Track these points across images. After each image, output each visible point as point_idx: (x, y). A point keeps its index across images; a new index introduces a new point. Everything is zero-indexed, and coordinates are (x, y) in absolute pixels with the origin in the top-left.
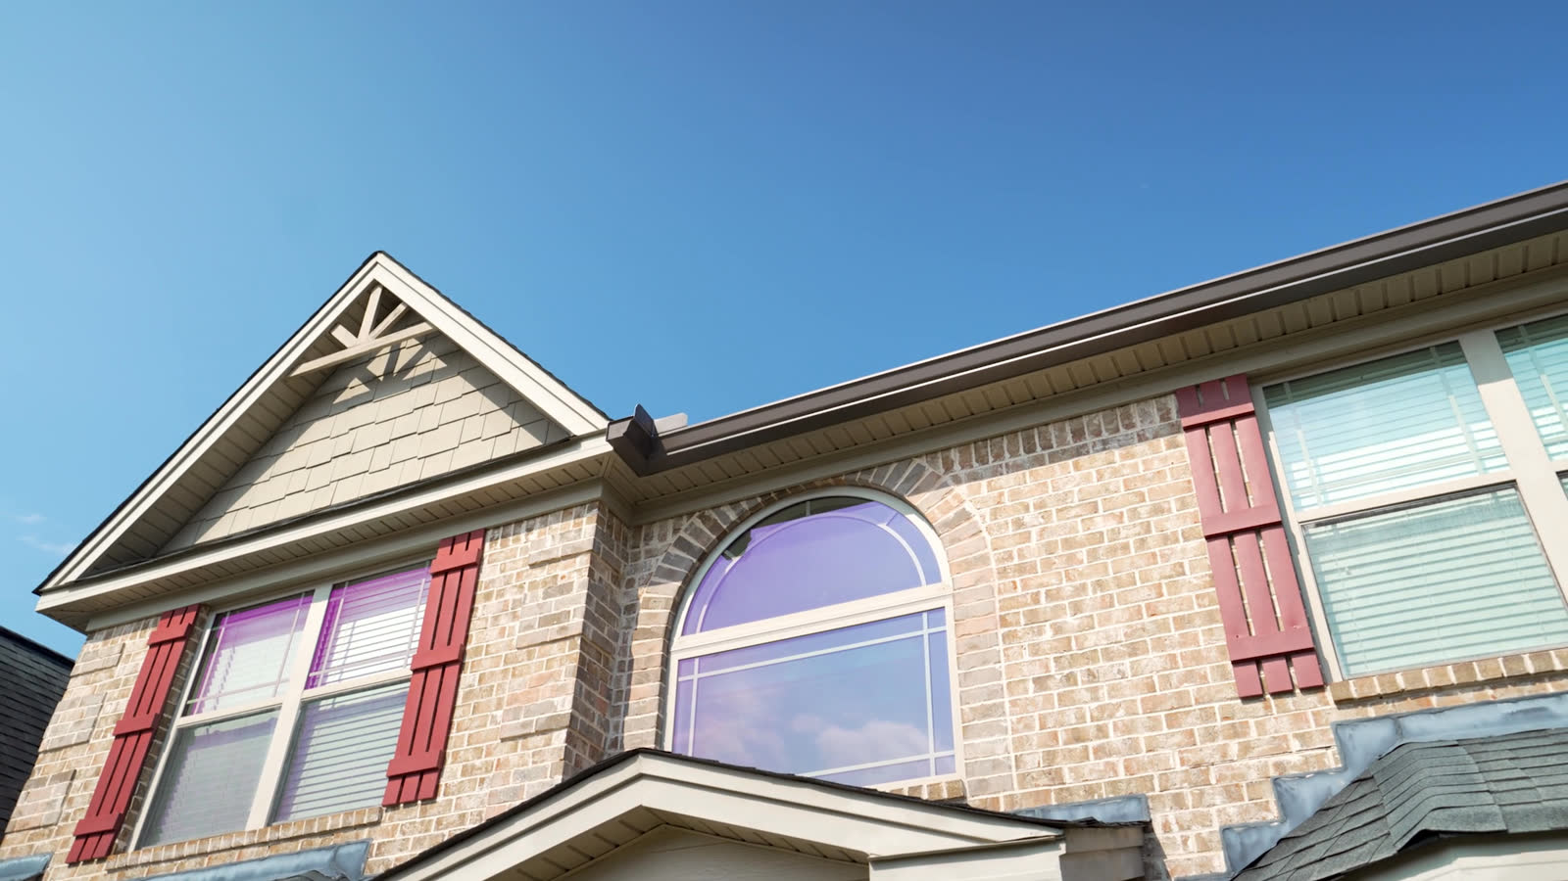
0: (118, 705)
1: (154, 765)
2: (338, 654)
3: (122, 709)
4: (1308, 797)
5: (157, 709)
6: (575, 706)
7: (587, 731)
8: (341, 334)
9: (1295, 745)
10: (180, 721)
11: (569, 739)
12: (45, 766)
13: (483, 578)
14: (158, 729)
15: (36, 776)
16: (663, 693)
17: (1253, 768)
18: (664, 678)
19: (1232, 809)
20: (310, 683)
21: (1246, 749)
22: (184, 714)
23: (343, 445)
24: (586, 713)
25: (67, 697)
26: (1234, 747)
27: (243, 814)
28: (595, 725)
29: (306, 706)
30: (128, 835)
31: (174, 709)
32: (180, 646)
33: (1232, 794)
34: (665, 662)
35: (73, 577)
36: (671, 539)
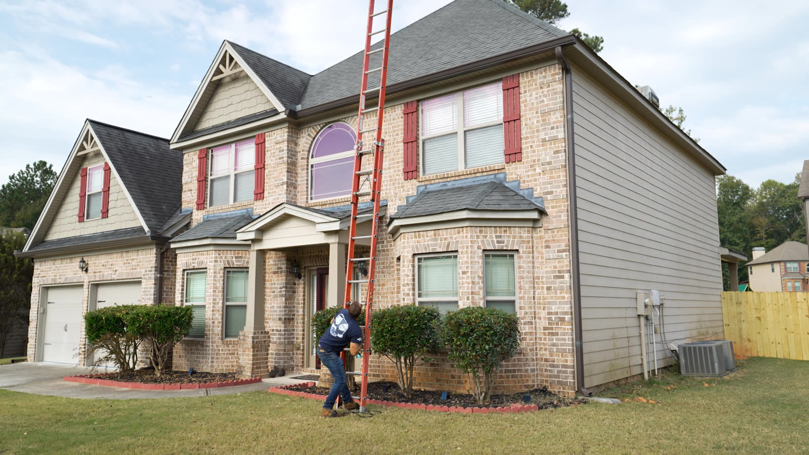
0: (196, 174)
1: (207, 188)
2: (239, 164)
3: (197, 174)
4: (411, 200)
5: (204, 175)
6: (287, 179)
7: (292, 184)
8: (221, 67)
9: (411, 190)
10: (210, 178)
11: (287, 186)
12: (185, 188)
13: (266, 146)
14: (206, 179)
15: (184, 190)
16: (307, 173)
17: (404, 194)
18: (307, 169)
19: (400, 202)
20: (235, 170)
21: (404, 190)
22: (211, 175)
23: (230, 101)
24: (291, 180)
25: (184, 171)
26: (402, 190)
27: (228, 200)
28: (294, 182)
29: (236, 175)
30: (206, 204)
31: (208, 175)
32: (205, 159)
33: (400, 200)
34: (308, 165)
35: (175, 141)
36: (307, 134)
